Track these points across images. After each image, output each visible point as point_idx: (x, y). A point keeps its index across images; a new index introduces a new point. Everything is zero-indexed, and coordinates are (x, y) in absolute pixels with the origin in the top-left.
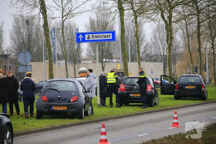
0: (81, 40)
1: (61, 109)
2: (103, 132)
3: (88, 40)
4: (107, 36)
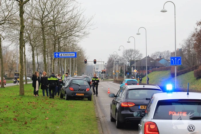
0: (57, 56)
1: (81, 95)
3: (61, 56)
4: (72, 55)
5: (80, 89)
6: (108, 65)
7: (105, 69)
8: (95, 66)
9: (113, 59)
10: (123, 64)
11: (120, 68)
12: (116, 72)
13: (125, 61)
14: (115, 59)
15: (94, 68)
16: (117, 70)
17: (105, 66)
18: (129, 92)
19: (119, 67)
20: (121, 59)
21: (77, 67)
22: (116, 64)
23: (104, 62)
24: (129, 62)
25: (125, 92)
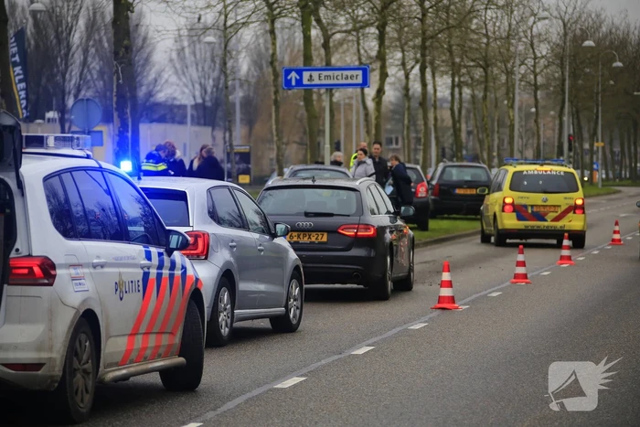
0: (293, 83)
2: (445, 281)
3: (309, 83)
4: (352, 77)
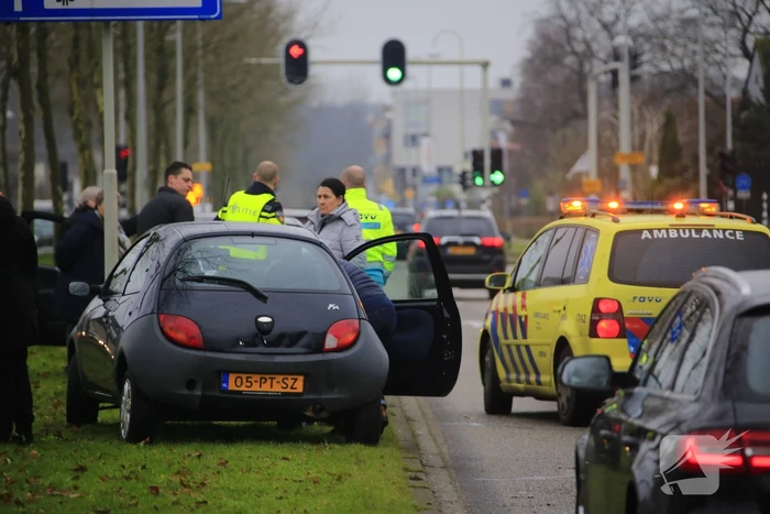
0: (18, 7)
5: (263, 330)
6: (526, 101)
7: (494, 135)
8: (387, 108)
9: (578, 33)
10: (686, 79)
11: (653, 128)
12: (615, 170)
13: (711, 46)
14: (603, 36)
15: (378, 130)
16: (625, 146)
17: (497, 107)
18: (749, 330)
19: (642, 119)
20: (671, 27)
21: (212, 125)
22: (615, 83)
23: (485, 65)
24: (748, 55)
25: (707, 334)
